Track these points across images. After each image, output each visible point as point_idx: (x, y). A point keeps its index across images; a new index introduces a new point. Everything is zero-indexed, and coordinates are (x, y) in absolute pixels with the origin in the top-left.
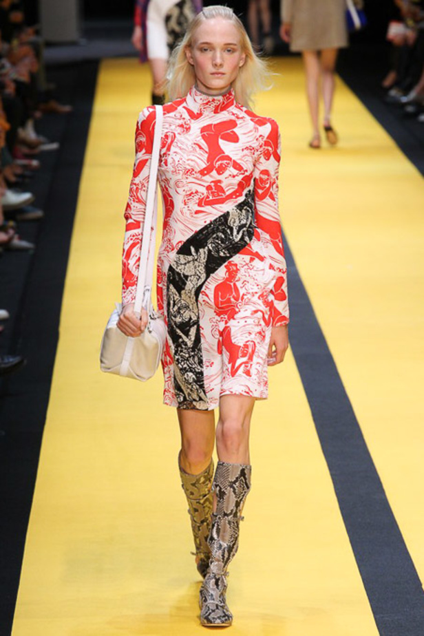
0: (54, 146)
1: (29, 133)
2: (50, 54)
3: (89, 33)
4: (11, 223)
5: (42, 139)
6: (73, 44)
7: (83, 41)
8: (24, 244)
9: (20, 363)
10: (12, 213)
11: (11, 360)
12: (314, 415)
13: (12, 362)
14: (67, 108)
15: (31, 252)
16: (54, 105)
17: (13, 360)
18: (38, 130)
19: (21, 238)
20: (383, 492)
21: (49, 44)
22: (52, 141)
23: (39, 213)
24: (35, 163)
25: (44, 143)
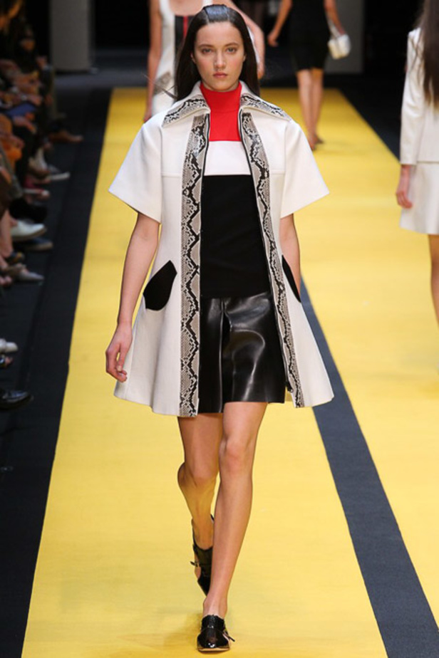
0: (65, 176)
1: (39, 163)
2: (59, 83)
3: (100, 62)
4: (20, 255)
5: (52, 169)
6: (84, 72)
7: (94, 70)
8: (34, 276)
9: (27, 398)
10: (21, 244)
11: (18, 395)
12: (328, 453)
13: (19, 397)
14: (78, 138)
15: (40, 284)
16: (65, 134)
17: (19, 396)
18: (47, 159)
19: (30, 269)
20: (399, 533)
21: (60, 73)
22: (63, 171)
23: (48, 245)
24: (45, 193)
25: (54, 174)
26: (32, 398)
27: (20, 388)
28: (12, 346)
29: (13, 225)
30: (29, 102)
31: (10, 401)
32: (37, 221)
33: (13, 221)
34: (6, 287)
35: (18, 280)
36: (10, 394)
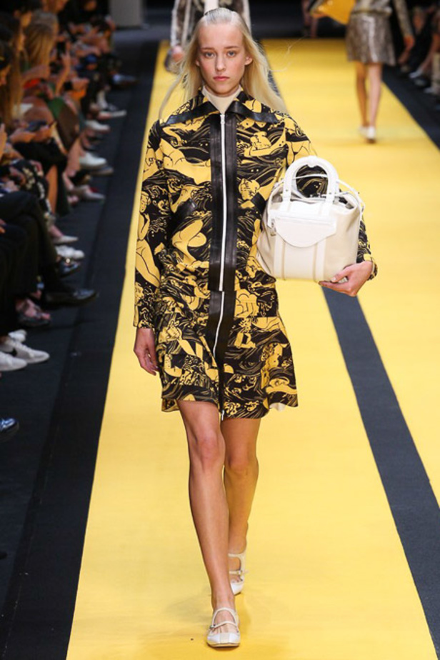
0: (122, 113)
2: (118, 36)
3: (150, 19)
5: (112, 108)
6: (137, 28)
7: (146, 26)
8: (97, 196)
9: (93, 296)
15: (102, 203)
17: (87, 294)
18: (108, 100)
19: (94, 190)
21: (119, 29)
22: (120, 109)
23: (110, 171)
24: (104, 128)
25: (113, 111)
26: (98, 295)
27: (87, 287)
28: (79, 254)
29: (81, 155)
30: (93, 55)
31: (80, 298)
32: (101, 156)
33: (82, 151)
34: (74, 205)
35: (83, 199)
36: (79, 293)
